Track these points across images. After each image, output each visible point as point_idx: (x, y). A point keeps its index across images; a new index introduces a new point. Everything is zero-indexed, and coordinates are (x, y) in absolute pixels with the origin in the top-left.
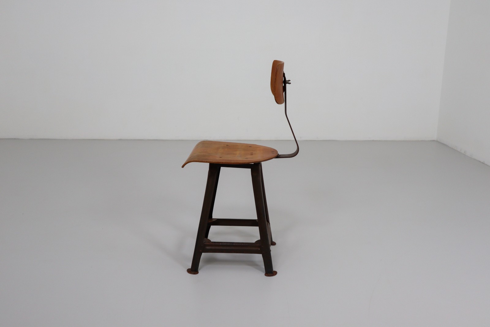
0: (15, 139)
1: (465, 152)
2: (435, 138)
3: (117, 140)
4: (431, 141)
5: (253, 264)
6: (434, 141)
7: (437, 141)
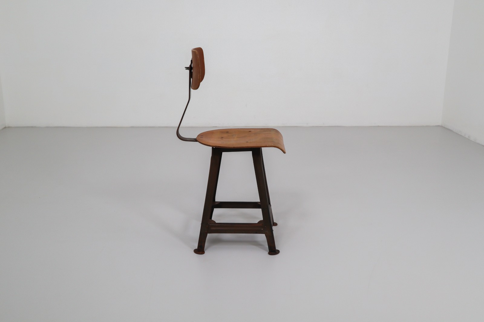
0: (32, 127)
1: (469, 137)
2: (440, 124)
3: (129, 127)
4: (436, 126)
5: (256, 244)
7: (442, 126)
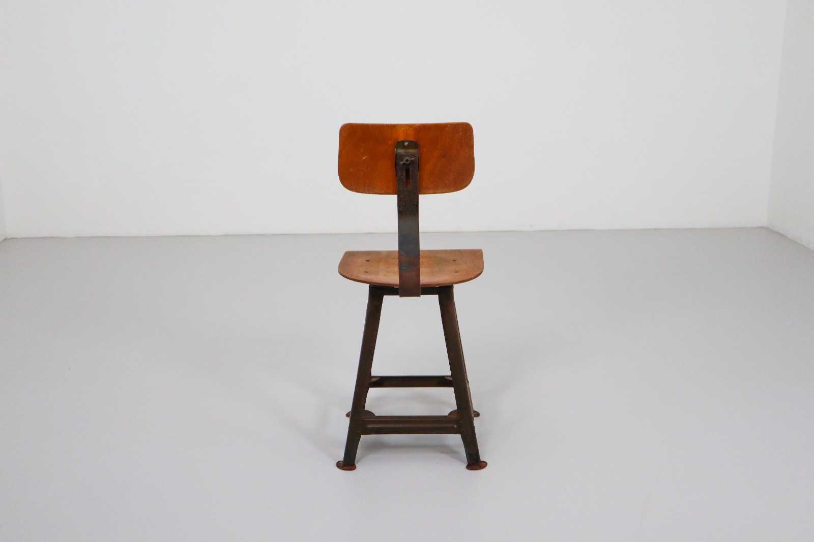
6: (762, 227)
